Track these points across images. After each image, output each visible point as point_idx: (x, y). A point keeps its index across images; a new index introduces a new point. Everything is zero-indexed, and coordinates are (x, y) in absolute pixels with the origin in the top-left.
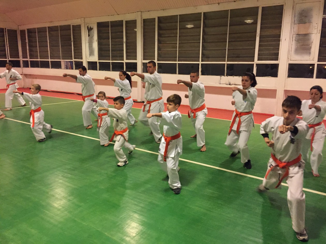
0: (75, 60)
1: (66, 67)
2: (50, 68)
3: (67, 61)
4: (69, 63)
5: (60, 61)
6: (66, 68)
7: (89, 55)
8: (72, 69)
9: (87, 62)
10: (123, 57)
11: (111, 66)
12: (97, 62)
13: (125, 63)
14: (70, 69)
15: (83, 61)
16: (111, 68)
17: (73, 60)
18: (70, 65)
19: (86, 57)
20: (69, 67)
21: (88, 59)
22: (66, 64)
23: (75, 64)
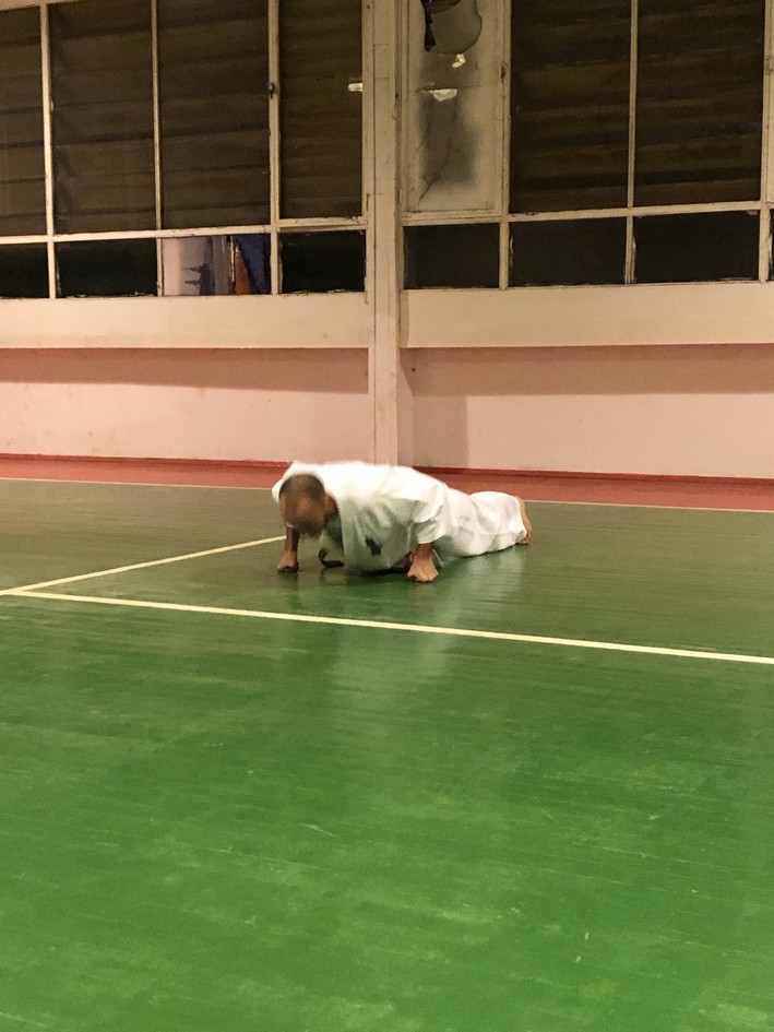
0: (290, 223)
1: (197, 276)
2: (47, 296)
3: (209, 239)
4: (233, 253)
5: (153, 240)
6: (195, 289)
7: (424, 178)
8: (259, 286)
9: (401, 230)
11: (630, 244)
12: (495, 227)
14: (233, 292)
15: (364, 231)
16: (629, 257)
17: (269, 223)
18: (237, 261)
19: (397, 200)
20: (226, 282)
21: (415, 212)
22: (205, 257)
23: (282, 254)
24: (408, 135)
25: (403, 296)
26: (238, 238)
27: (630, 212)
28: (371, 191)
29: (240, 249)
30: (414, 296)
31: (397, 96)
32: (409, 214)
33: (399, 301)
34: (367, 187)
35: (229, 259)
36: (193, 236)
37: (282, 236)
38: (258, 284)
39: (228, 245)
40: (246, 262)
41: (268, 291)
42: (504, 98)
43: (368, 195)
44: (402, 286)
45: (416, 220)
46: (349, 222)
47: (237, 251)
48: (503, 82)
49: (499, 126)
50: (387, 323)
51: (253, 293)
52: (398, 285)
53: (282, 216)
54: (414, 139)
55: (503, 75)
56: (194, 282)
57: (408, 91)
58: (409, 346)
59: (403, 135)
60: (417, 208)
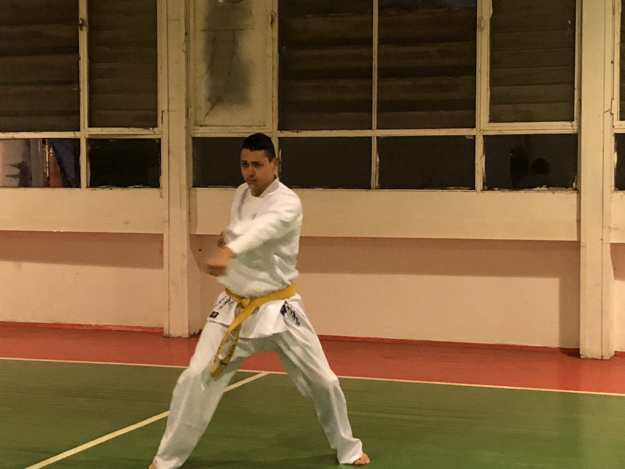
0: (97, 131)
1: (17, 171)
3: (28, 141)
4: (48, 153)
6: (16, 182)
7: (209, 100)
8: (70, 181)
9: (190, 140)
10: (471, 105)
11: (375, 159)
13: (485, 137)
14: (47, 185)
15: (160, 140)
16: (375, 169)
17: (79, 130)
18: (51, 160)
19: (187, 116)
20: (41, 175)
21: (201, 126)
22: (24, 155)
23: (91, 156)
24: (195, 65)
25: (192, 192)
26: (52, 142)
27: (375, 133)
28: (165, 108)
29: (54, 150)
30: (202, 192)
31: (186, 34)
32: (197, 127)
33: (189, 197)
34: (162, 105)
35: (44, 157)
36: (14, 139)
37: (90, 141)
38: (69, 179)
39: (43, 147)
40: (60, 162)
41: (78, 185)
42: (273, 39)
43: (163, 112)
44: (191, 185)
45: (202, 132)
46: (146, 132)
47: (51, 151)
48: (272, 27)
49: (269, 61)
50: (180, 215)
51: (65, 186)
52: (188, 184)
53: (90, 126)
54: (201, 68)
55: (272, 22)
56: (14, 176)
57: (195, 31)
58: (197, 233)
59: (191, 66)
60: (203, 124)
